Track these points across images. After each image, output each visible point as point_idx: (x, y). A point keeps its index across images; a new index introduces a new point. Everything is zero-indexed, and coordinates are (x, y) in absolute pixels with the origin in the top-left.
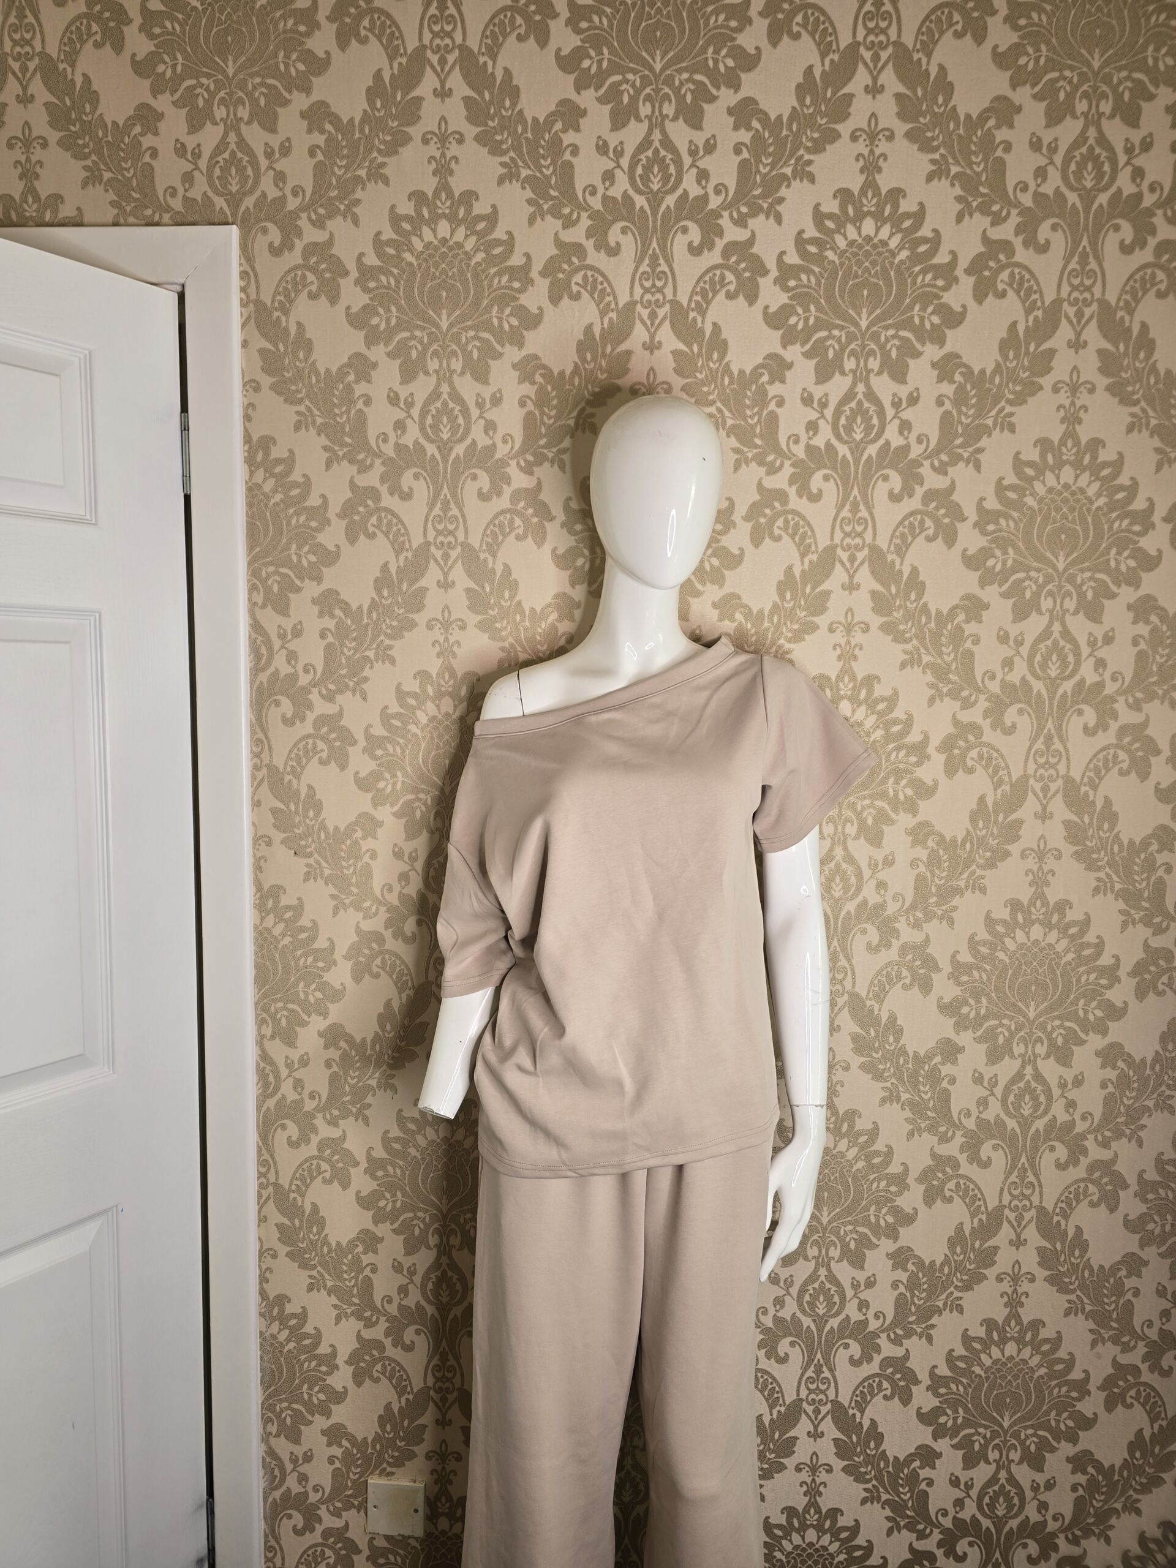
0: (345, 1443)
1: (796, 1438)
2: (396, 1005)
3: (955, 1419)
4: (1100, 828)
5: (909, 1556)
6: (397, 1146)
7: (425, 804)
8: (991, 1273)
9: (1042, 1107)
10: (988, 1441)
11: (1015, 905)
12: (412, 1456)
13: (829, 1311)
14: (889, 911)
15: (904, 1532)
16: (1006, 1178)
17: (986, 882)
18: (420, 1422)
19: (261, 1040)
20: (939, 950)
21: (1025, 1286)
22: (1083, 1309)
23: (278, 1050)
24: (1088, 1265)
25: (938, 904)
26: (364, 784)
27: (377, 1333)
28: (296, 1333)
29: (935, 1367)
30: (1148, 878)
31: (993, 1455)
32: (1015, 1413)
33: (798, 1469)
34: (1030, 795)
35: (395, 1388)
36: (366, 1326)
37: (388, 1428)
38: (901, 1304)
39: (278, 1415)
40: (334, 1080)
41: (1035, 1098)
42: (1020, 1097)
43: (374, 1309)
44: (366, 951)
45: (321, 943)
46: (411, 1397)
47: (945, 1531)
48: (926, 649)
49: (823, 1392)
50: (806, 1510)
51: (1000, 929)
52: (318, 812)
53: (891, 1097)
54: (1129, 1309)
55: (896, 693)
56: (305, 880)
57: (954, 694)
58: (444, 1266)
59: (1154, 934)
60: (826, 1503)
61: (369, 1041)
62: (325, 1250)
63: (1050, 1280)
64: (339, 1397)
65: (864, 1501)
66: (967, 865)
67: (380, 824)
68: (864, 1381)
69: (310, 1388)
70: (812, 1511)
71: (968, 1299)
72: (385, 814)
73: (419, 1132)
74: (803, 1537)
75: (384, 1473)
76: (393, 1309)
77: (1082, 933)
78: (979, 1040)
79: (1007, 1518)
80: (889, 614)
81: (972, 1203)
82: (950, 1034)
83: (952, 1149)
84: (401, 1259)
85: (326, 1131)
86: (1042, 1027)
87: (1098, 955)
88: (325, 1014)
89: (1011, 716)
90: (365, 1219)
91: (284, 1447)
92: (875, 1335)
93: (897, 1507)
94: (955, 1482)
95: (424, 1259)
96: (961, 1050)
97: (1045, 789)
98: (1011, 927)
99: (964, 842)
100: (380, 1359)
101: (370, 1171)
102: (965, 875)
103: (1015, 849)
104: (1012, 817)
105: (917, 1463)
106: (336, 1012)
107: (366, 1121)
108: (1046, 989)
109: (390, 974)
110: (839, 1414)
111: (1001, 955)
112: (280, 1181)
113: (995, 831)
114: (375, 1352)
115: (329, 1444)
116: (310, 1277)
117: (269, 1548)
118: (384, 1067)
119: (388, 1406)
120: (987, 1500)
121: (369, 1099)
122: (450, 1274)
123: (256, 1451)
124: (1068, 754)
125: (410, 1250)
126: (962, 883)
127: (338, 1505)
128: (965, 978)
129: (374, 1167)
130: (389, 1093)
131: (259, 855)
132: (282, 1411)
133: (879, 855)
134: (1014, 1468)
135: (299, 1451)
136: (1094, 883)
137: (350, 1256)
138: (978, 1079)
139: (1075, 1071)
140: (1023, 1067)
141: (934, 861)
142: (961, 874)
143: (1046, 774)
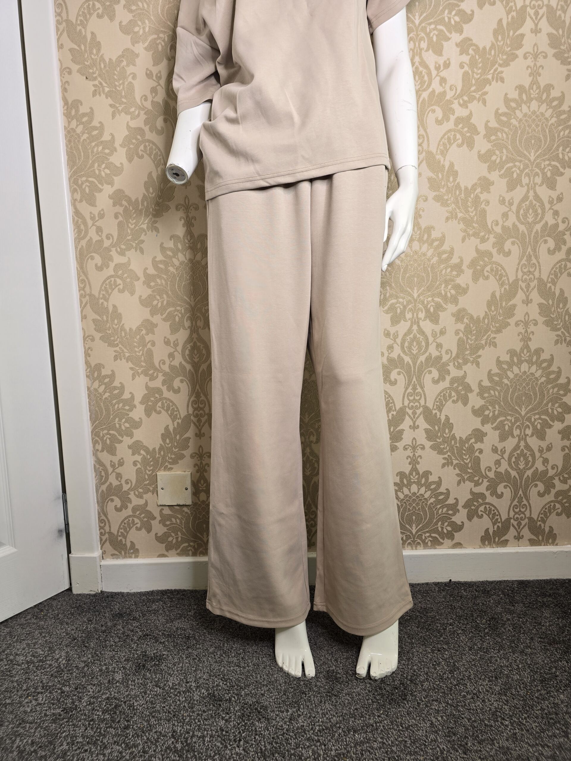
0: (142, 452)
1: (403, 430)
2: (154, 176)
3: (494, 412)
5: (470, 497)
6: (161, 266)
7: (164, 41)
8: (512, 322)
9: (540, 216)
10: (513, 424)
11: (521, 88)
12: (182, 457)
13: (419, 351)
14: (448, 97)
15: (467, 482)
16: (519, 262)
17: (504, 75)
18: (185, 436)
19: (74, 202)
20: (478, 121)
21: (532, 328)
22: (565, 340)
23: (85, 209)
24: (568, 313)
25: (476, 91)
26: (126, 29)
27: (158, 383)
28: (109, 387)
29: (482, 381)
31: (516, 432)
32: (528, 406)
33: (405, 449)
34: (528, 18)
35: (170, 416)
36: (150, 380)
37: (168, 441)
38: (461, 344)
39: (102, 439)
40: (120, 225)
41: (535, 211)
42: (527, 211)
43: (156, 369)
44: (134, 141)
45: (106, 137)
46: (180, 421)
47: (490, 480)
49: (418, 401)
50: (411, 473)
51: (513, 105)
52: (99, 50)
53: (452, 216)
56: (93, 96)
58: (195, 340)
60: (421, 468)
61: (140, 200)
62: (123, 334)
63: (546, 324)
64: (137, 425)
65: (443, 466)
66: (493, 65)
67: (137, 55)
68: (441, 393)
69: (120, 420)
70: (414, 474)
71: (499, 338)
72: (140, 48)
73: (174, 257)
74: (410, 490)
75: (166, 469)
76: (166, 368)
77: (560, 104)
78: (502, 177)
79: (526, 469)
81: (501, 278)
82: (485, 173)
83: (488, 246)
84: (169, 336)
85: (118, 259)
86: (539, 167)
88: (111, 183)
90: (146, 313)
91: (106, 458)
92: (447, 364)
93: (462, 468)
94: (495, 450)
95: (183, 335)
96: (492, 183)
97: (536, 14)
98: (519, 103)
99: (490, 49)
100: (161, 399)
101: (147, 283)
102: (492, 71)
103: (520, 53)
104: (518, 32)
105: (473, 440)
106: (119, 182)
107: (142, 251)
108: (541, 141)
109: (150, 155)
110: (428, 414)
111: (514, 121)
112: (93, 293)
113: (509, 42)
114: (157, 395)
115: (133, 454)
116: (115, 351)
117: (101, 521)
118: (151, 216)
119: (167, 428)
120: (513, 459)
121: (143, 237)
122: (198, 344)
123: (89, 461)
125: (174, 330)
126: (490, 77)
127: (141, 490)
128: (493, 138)
129: (149, 279)
130: (155, 233)
131: (64, 81)
132: (104, 436)
133: (441, 61)
134: (528, 439)
135: (116, 459)
136: (567, 73)
137: (138, 337)
138: (502, 201)
139: (558, 192)
140: (528, 191)
141: (473, 64)
142: (489, 71)
143: (537, 4)
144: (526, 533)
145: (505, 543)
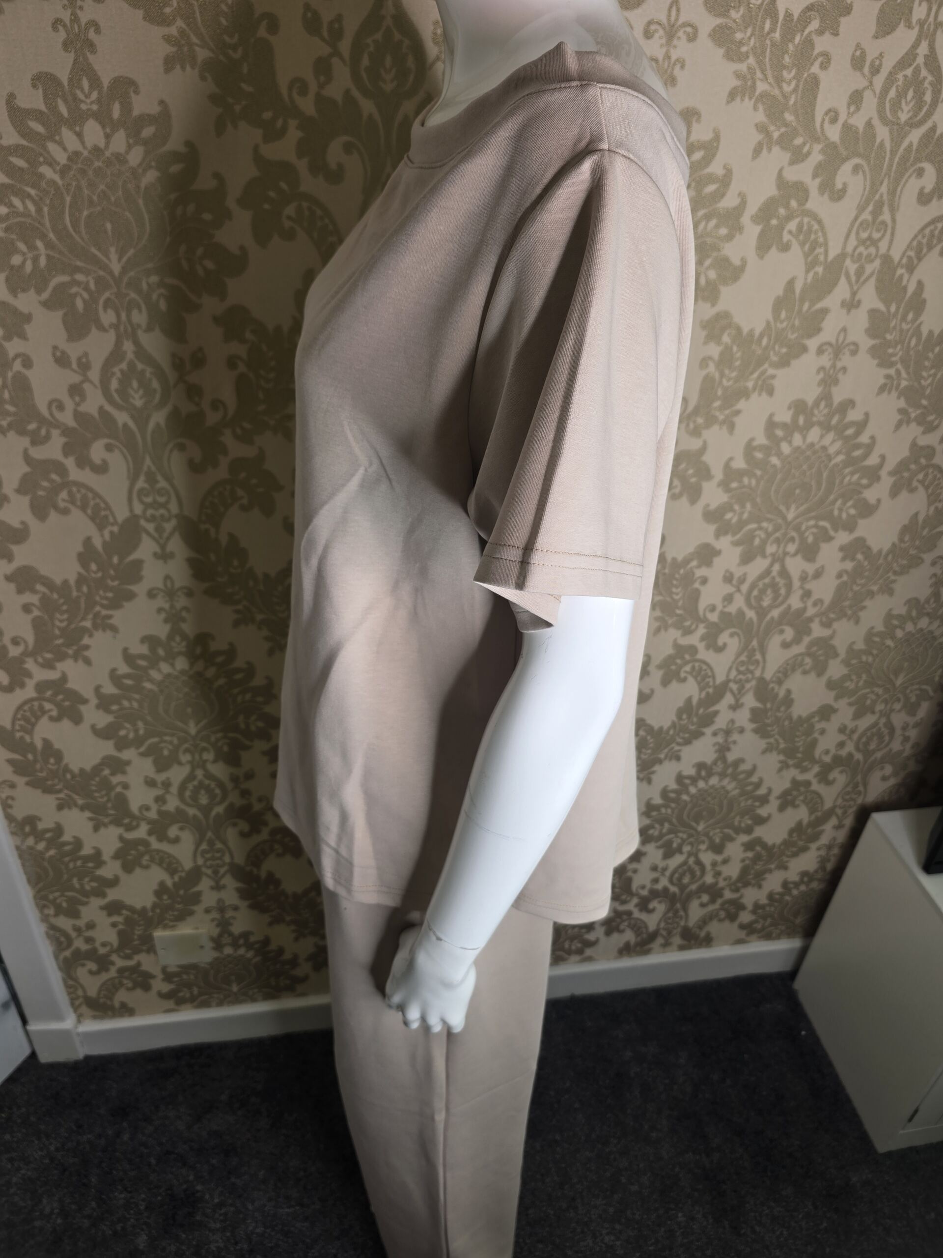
0: (125, 912)
3: (661, 830)
4: (904, 319)
6: (129, 682)
7: (87, 287)
8: (708, 731)
9: (781, 598)
10: (684, 841)
11: (799, 407)
12: (192, 913)
16: (736, 659)
17: (776, 383)
18: (194, 890)
20: (714, 457)
21: (735, 736)
22: (778, 747)
24: (790, 718)
25: (721, 408)
27: (140, 833)
28: (54, 842)
29: (651, 799)
30: (935, 375)
31: (686, 849)
32: (709, 821)
34: (843, 280)
35: (166, 870)
36: (126, 830)
37: (165, 897)
39: (53, 902)
40: (38, 624)
41: (776, 591)
42: (763, 592)
43: (134, 817)
44: (45, 484)
46: (183, 874)
47: (641, 897)
48: (763, 72)
51: (779, 433)
54: (814, 743)
55: (717, 137)
57: (784, 142)
58: (203, 778)
59: (924, 433)
61: (72, 583)
62: (69, 776)
63: (756, 731)
64: (111, 883)
66: (760, 363)
69: (81, 879)
71: (686, 751)
73: (152, 668)
75: (167, 927)
76: (152, 814)
77: (858, 434)
78: (736, 544)
79: (690, 883)
80: (725, 14)
81: (703, 679)
82: (710, 538)
83: (694, 639)
84: (153, 776)
85: (41, 674)
86: (797, 529)
87: (866, 456)
88: (8, 557)
89: (844, 174)
90: (107, 748)
91: (64, 922)
94: (654, 868)
95: (178, 773)
96: (718, 553)
97: (859, 272)
98: (790, 429)
99: (761, 336)
100: (148, 852)
101: (104, 707)
102: (756, 375)
103: (813, 344)
104: (819, 306)
106: (23, 554)
107: (88, 661)
108: (810, 491)
109: (84, 510)
111: (774, 460)
112: (1, 723)
113: (797, 323)
114: (140, 848)
115: (110, 915)
116: (58, 799)
117: (69, 987)
118: (98, 608)
119: (162, 883)
120: (677, 876)
121: (86, 641)
122: (209, 783)
123: (38, 928)
124: (893, 229)
125: (161, 768)
126: (750, 384)
127: (128, 952)
128: (734, 485)
129: (106, 702)
130: (109, 633)
132: (55, 899)
134: (701, 855)
135: (81, 923)
136: (882, 381)
137: (97, 779)
138: (728, 578)
139: (817, 565)
140: (772, 565)
141: (725, 359)
142: (752, 373)
143: (865, 253)
144: (677, 940)
145: (647, 952)
